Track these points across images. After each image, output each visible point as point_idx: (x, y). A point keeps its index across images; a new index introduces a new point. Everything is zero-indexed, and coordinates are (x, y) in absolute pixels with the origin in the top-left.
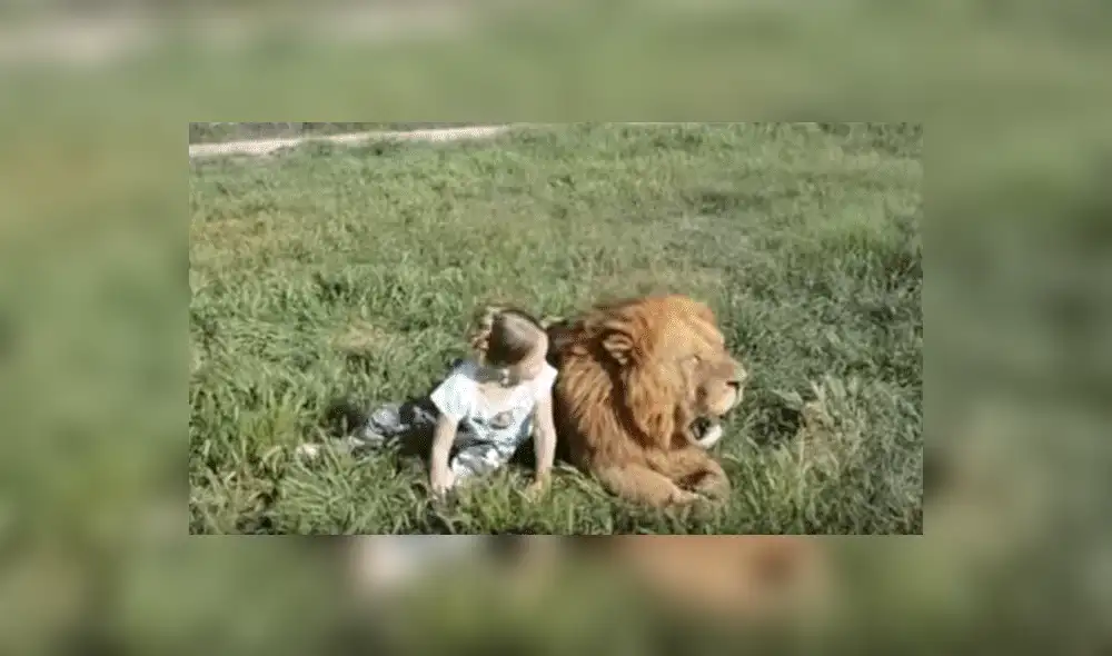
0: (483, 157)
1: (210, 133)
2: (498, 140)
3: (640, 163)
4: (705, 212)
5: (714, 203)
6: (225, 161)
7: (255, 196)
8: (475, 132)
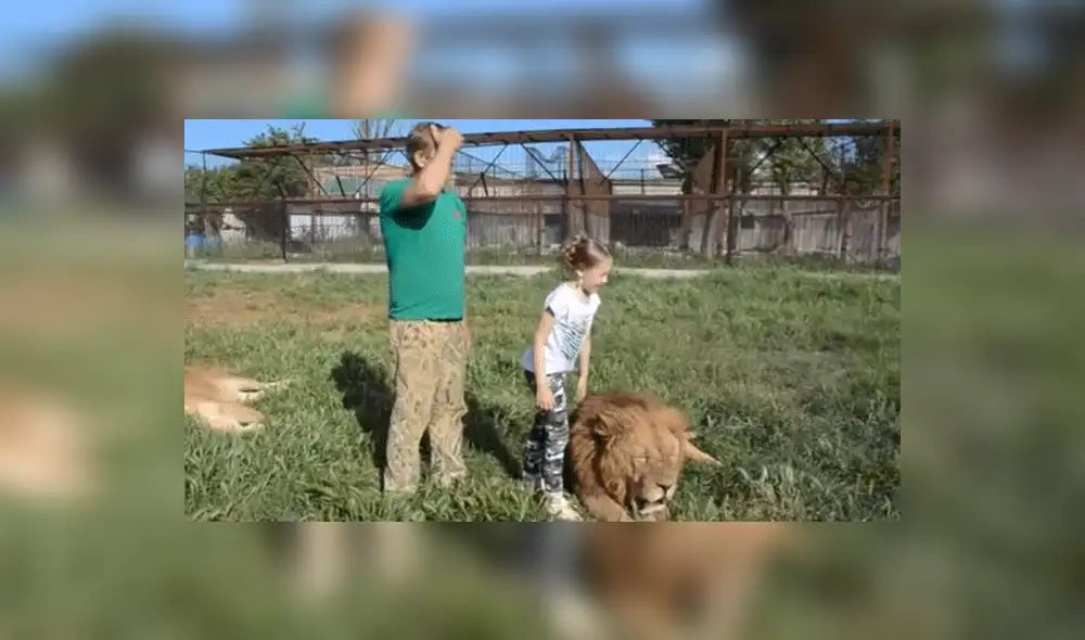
0: (674, 290)
1: (497, 257)
2: (693, 281)
3: (793, 307)
4: (825, 349)
5: (835, 342)
6: (496, 277)
7: (500, 303)
8: (679, 274)
